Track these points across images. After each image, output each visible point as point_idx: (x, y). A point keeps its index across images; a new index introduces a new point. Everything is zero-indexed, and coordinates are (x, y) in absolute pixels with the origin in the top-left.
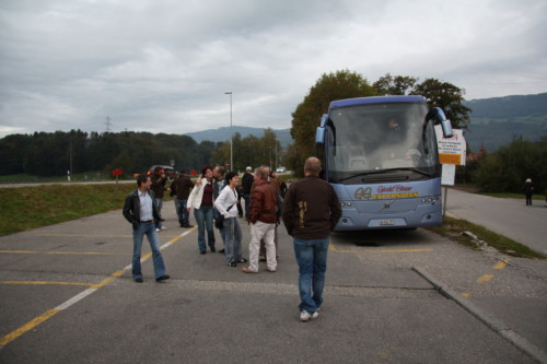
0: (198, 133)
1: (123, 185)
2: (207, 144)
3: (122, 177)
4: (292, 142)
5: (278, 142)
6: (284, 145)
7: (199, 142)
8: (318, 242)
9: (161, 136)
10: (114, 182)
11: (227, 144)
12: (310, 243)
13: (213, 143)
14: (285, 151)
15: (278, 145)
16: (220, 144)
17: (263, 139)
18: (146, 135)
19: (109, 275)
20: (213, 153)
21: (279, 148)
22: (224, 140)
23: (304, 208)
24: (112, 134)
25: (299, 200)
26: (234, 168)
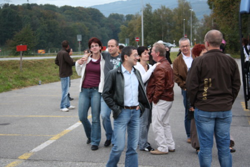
0: (105, 5)
1: (27, 61)
2: (115, 17)
3: (26, 54)
4: (209, 12)
5: (193, 13)
6: (200, 17)
7: (107, 15)
8: (220, 114)
9: (65, 8)
10: (18, 59)
11: (137, 18)
12: (213, 115)
13: (122, 16)
14: (201, 24)
15: (194, 17)
16: (129, 17)
17: (176, 10)
18: (50, 8)
19: (15, 158)
20: (122, 27)
21: (195, 20)
22: (133, 12)
23: (208, 84)
24: (12, 6)
25: (205, 77)
26: (146, 43)
